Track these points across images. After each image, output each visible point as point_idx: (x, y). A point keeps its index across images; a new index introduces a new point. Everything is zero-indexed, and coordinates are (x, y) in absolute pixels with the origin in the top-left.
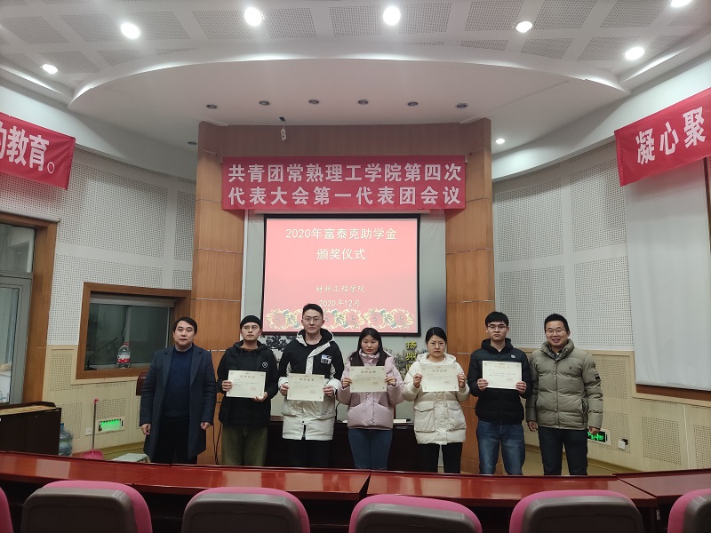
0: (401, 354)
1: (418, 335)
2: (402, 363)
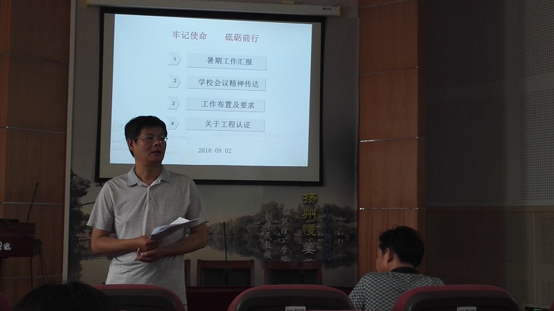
0: (296, 209)
1: (320, 183)
2: (297, 222)
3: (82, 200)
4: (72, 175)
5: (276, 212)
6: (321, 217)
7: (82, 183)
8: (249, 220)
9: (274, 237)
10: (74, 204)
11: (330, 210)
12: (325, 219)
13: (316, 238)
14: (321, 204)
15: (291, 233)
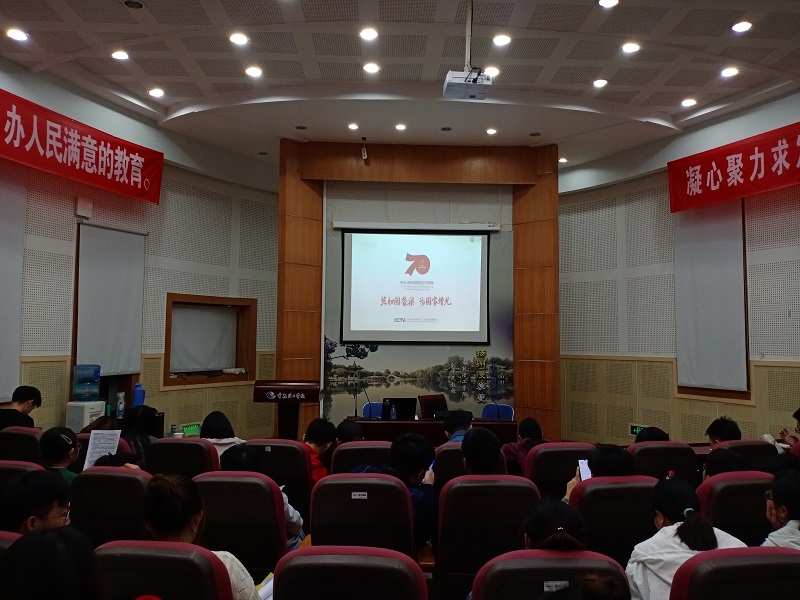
0: (472, 361)
1: (488, 344)
2: (473, 369)
3: (332, 355)
4: (325, 339)
5: (459, 363)
6: (488, 366)
7: (331, 344)
8: (441, 368)
9: (457, 379)
10: (327, 358)
11: (495, 361)
12: (492, 367)
13: (486, 380)
14: (489, 357)
15: (469, 376)
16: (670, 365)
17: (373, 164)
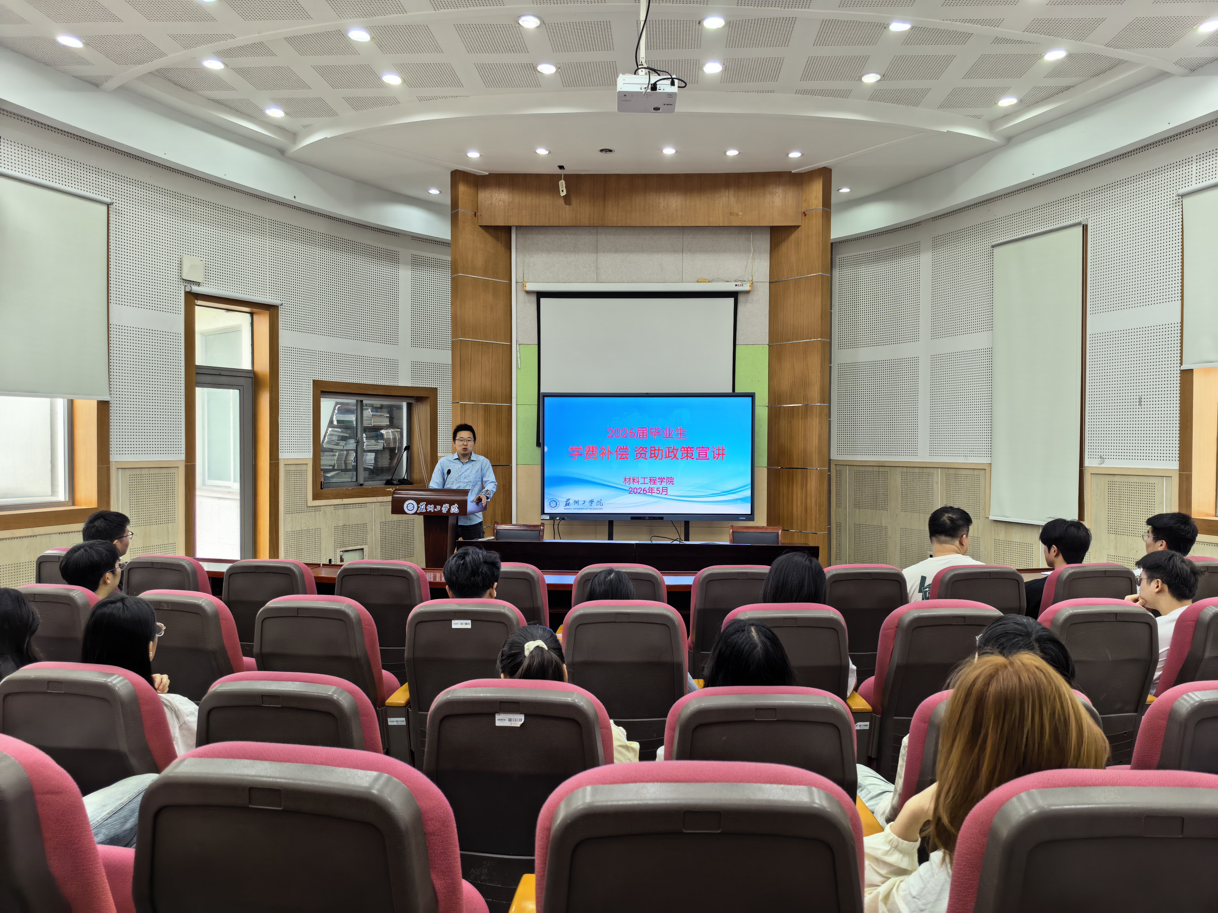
16: (982, 472)
17: (574, 201)
